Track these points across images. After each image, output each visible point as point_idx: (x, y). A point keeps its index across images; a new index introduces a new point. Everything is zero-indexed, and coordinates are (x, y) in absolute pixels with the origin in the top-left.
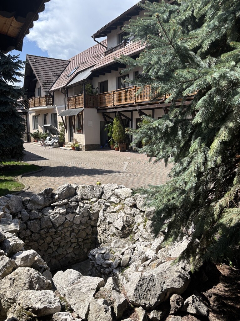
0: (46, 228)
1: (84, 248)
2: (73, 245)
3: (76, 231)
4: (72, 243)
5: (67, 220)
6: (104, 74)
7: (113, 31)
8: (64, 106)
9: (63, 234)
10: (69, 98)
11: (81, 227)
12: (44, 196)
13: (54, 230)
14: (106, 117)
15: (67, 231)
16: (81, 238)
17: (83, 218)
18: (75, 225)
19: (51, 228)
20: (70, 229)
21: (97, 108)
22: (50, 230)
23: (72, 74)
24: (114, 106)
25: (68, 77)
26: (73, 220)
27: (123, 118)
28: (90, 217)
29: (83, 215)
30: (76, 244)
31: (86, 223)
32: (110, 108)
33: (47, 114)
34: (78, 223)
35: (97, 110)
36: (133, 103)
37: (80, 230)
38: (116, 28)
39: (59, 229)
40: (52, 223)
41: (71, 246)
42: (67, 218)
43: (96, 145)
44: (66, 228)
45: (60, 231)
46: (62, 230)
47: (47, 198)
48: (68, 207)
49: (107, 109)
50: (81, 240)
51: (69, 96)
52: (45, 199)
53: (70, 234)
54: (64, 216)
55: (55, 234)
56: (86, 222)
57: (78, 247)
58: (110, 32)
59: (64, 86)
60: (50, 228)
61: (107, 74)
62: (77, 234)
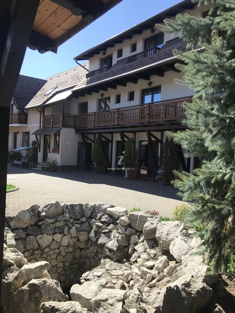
0: (31, 249)
1: (70, 274)
2: (59, 271)
3: (63, 254)
4: (58, 268)
5: (54, 241)
6: (84, 96)
7: (96, 56)
8: (39, 125)
9: (49, 257)
10: (45, 116)
11: (69, 250)
12: (30, 213)
13: (39, 252)
14: (85, 138)
15: (54, 253)
16: (67, 262)
17: (71, 239)
18: (62, 247)
19: (37, 250)
20: (57, 251)
21: (75, 128)
22: (36, 252)
23: (50, 93)
24: (94, 127)
25: (45, 95)
26: (61, 241)
27: (103, 139)
28: (78, 238)
29: (71, 236)
30: (62, 268)
31: (74, 245)
32: (89, 129)
33: (18, 133)
34: (66, 244)
35: (76, 130)
36: (115, 125)
37: (68, 252)
38: (98, 53)
39: (46, 250)
40: (38, 244)
41: (57, 272)
42: (54, 238)
43: (72, 166)
44: (52, 250)
45: (46, 253)
46: (48, 252)
47: (33, 215)
48: (56, 227)
49: (87, 130)
50: (67, 264)
51: (45, 115)
52: (31, 217)
53: (57, 257)
54: (51, 236)
55: (40, 257)
56: (75, 243)
57: (64, 272)
58: (92, 56)
59: (41, 105)
60: (35, 250)
61: (87, 96)
62: (64, 257)
